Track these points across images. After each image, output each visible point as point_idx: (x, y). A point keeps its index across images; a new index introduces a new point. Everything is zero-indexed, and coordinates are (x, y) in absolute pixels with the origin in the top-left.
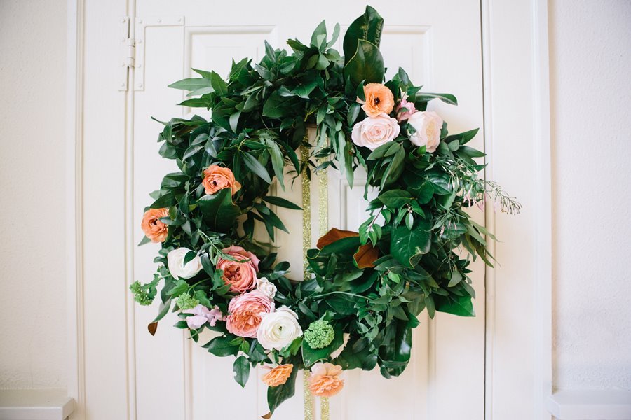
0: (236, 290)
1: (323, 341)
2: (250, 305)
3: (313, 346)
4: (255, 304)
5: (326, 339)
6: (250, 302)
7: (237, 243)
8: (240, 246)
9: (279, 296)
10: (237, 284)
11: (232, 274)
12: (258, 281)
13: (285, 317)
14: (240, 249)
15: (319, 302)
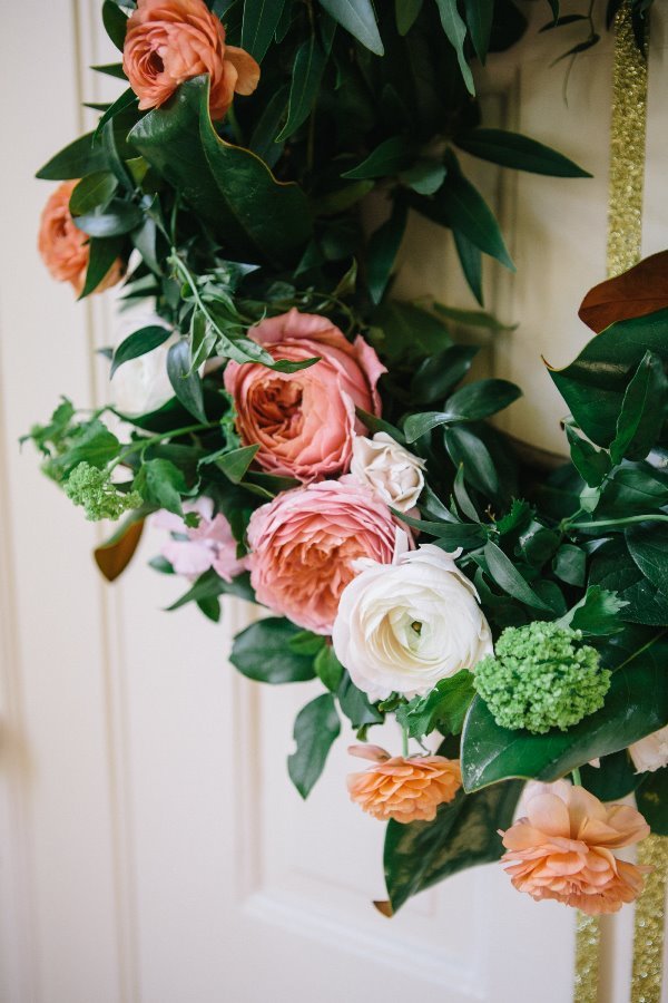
0: (283, 468)
1: (537, 708)
2: (317, 527)
3: (505, 716)
4: (335, 526)
5: (549, 700)
6: (317, 517)
7: (316, 301)
8: (322, 314)
9: (432, 507)
10: (288, 447)
11: (278, 409)
12: (360, 445)
13: (428, 591)
14: (318, 324)
15: (596, 544)
